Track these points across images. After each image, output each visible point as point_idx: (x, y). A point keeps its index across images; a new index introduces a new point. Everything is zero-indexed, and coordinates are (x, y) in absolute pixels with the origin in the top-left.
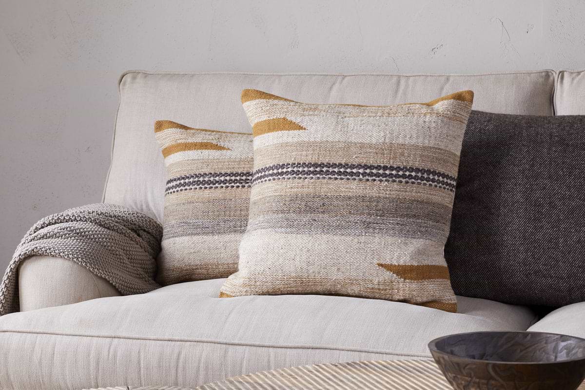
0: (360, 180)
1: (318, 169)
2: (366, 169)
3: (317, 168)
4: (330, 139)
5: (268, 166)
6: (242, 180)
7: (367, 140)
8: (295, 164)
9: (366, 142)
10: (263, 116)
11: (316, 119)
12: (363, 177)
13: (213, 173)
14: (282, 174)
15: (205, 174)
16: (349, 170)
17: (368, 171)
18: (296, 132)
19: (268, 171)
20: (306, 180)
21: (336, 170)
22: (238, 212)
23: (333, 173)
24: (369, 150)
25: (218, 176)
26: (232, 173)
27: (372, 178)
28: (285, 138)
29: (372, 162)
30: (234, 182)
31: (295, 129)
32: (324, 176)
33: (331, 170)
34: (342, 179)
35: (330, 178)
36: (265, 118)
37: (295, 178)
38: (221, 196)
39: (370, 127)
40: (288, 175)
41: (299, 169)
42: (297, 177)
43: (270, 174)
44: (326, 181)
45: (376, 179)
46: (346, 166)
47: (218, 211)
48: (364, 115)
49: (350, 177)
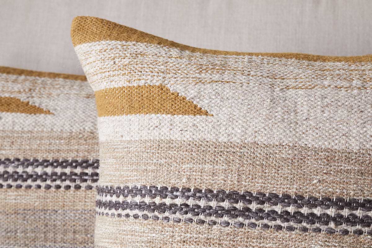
0: (331, 232)
1: (240, 205)
2: (342, 208)
3: (237, 202)
4: (261, 139)
5: (131, 186)
6: (76, 174)
7: (339, 145)
8: (189, 190)
9: (336, 147)
10: (116, 78)
11: (227, 91)
12: (336, 225)
13: (22, 159)
14: (162, 208)
15: (8, 160)
16: (305, 210)
17: (346, 212)
18: (188, 118)
19: (133, 196)
20: (215, 227)
21: (278, 209)
22: (70, 236)
23: (272, 215)
24: (345, 166)
25: (32, 164)
26: (57, 161)
27: (354, 228)
28: (165, 130)
29: (352, 193)
30: (60, 177)
31: (185, 113)
32: (253, 220)
33: (267, 208)
34: (291, 229)
35: (266, 226)
36: (120, 82)
37: (191, 220)
38: (37, 204)
39: (342, 113)
40: (175, 213)
41: (198, 202)
42: (195, 219)
43: (137, 205)
44: (257, 232)
45: (363, 229)
46: (299, 200)
47: (33, 231)
48: (326, 83)
49: (308, 226)
